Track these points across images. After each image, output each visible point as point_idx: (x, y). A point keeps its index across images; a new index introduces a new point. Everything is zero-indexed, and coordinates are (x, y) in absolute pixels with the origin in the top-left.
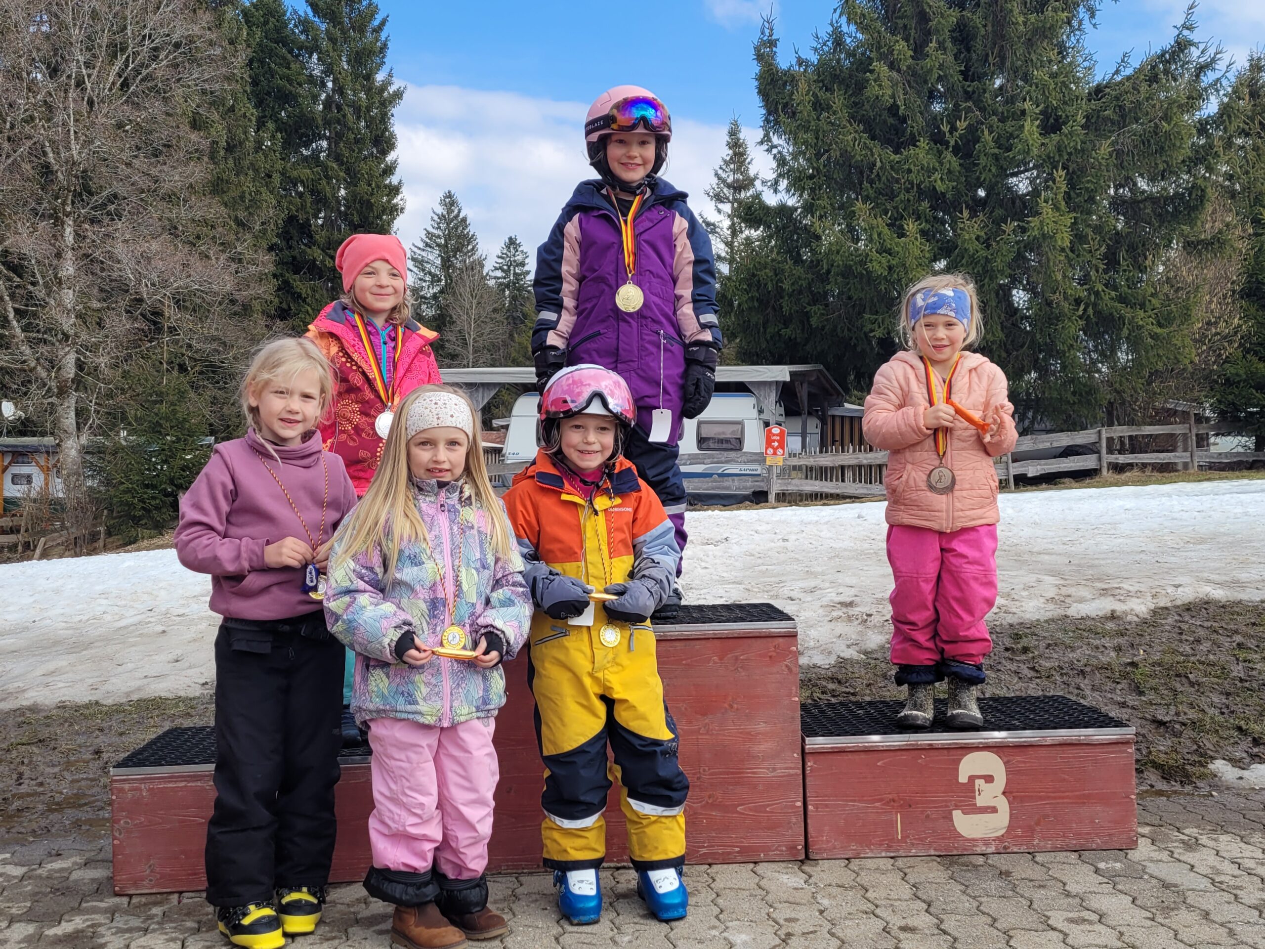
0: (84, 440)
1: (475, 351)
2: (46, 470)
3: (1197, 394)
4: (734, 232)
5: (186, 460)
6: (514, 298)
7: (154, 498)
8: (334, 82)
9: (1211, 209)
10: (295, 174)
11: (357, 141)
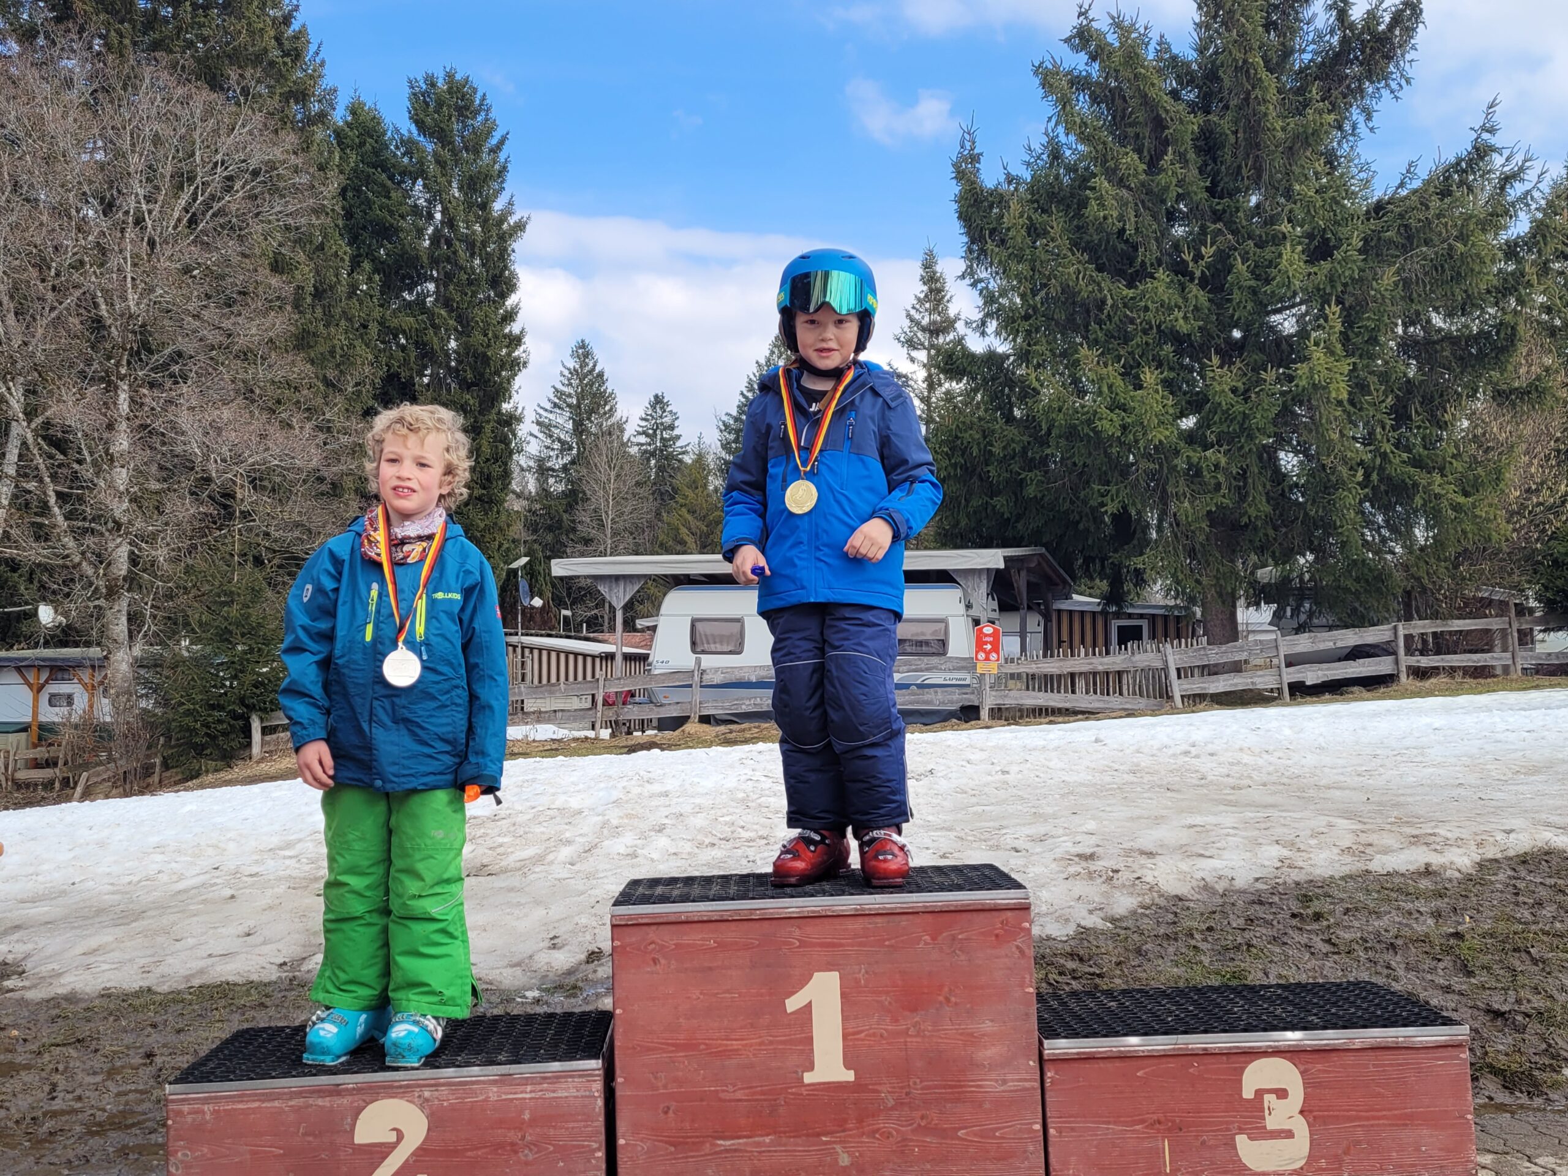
0: (137, 651)
1: (615, 534)
2: (91, 689)
3: (1516, 579)
4: (931, 387)
5: (260, 674)
6: (661, 469)
7: (220, 722)
8: (443, 212)
9: (1524, 351)
10: (394, 323)
11: (470, 283)
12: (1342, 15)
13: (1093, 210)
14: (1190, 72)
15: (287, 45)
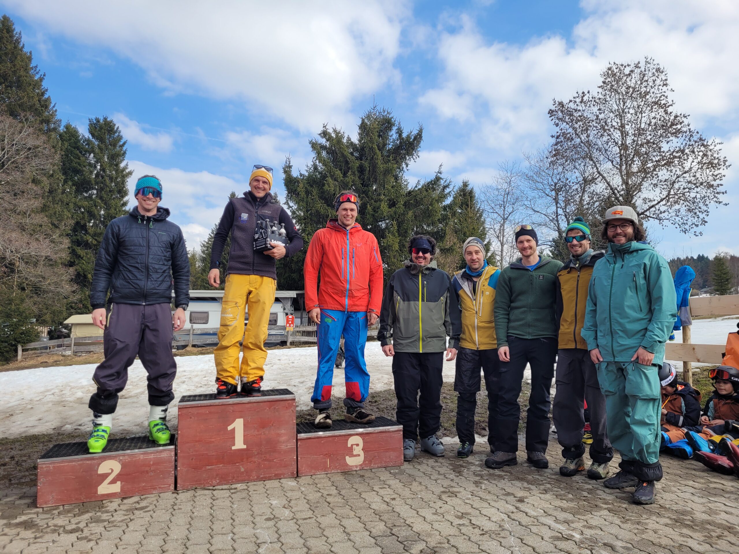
8: (101, 166)
9: (448, 237)
10: (80, 204)
11: (110, 191)
12: (400, 135)
13: (326, 187)
14: (356, 147)
15: (42, 103)
